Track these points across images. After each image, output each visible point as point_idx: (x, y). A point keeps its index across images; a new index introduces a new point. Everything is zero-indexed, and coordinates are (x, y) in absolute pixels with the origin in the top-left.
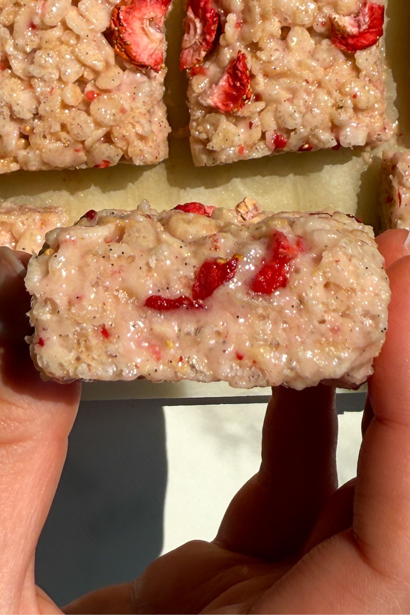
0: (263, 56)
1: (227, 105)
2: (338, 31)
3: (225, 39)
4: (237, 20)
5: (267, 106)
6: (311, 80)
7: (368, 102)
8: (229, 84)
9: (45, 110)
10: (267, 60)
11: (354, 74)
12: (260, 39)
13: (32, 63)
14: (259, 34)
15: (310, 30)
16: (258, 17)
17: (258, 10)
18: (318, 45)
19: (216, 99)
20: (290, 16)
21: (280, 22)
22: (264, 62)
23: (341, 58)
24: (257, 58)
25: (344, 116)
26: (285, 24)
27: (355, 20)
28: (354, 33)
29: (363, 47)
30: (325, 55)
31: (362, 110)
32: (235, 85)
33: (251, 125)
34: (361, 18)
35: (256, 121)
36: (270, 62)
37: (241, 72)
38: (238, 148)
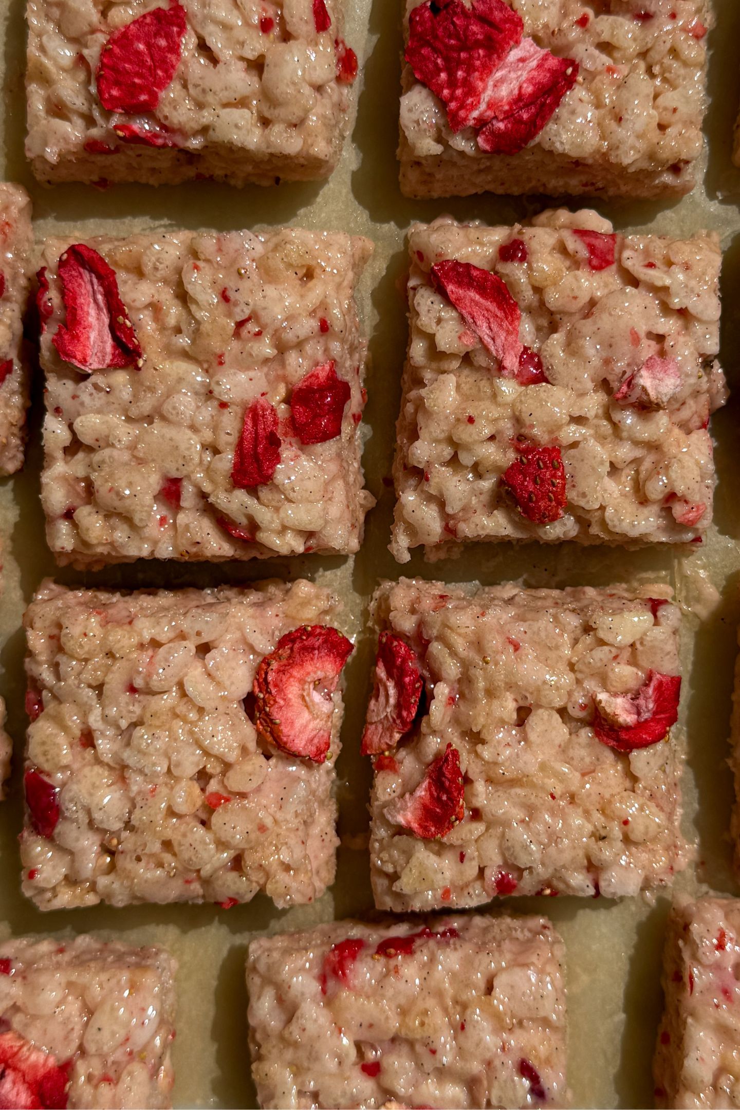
0: (486, 753)
1: (425, 828)
2: (605, 720)
3: (429, 724)
4: (450, 693)
5: (487, 829)
6: (558, 793)
7: (646, 833)
8: (431, 794)
9: (141, 819)
10: (491, 760)
11: (628, 784)
12: (483, 726)
13: (128, 744)
14: (482, 720)
15: (562, 712)
16: (481, 695)
17: (481, 684)
18: (574, 736)
19: (409, 816)
20: (532, 693)
21: (516, 700)
22: (488, 763)
23: (608, 757)
24: (477, 755)
25: (606, 853)
26: (522, 704)
27: (633, 704)
28: (630, 724)
29: (644, 745)
30: (583, 752)
31: (636, 844)
32: (439, 799)
33: (462, 857)
34: (641, 702)
35: (471, 851)
36: (496, 763)
37: (449, 780)
38: (440, 892)
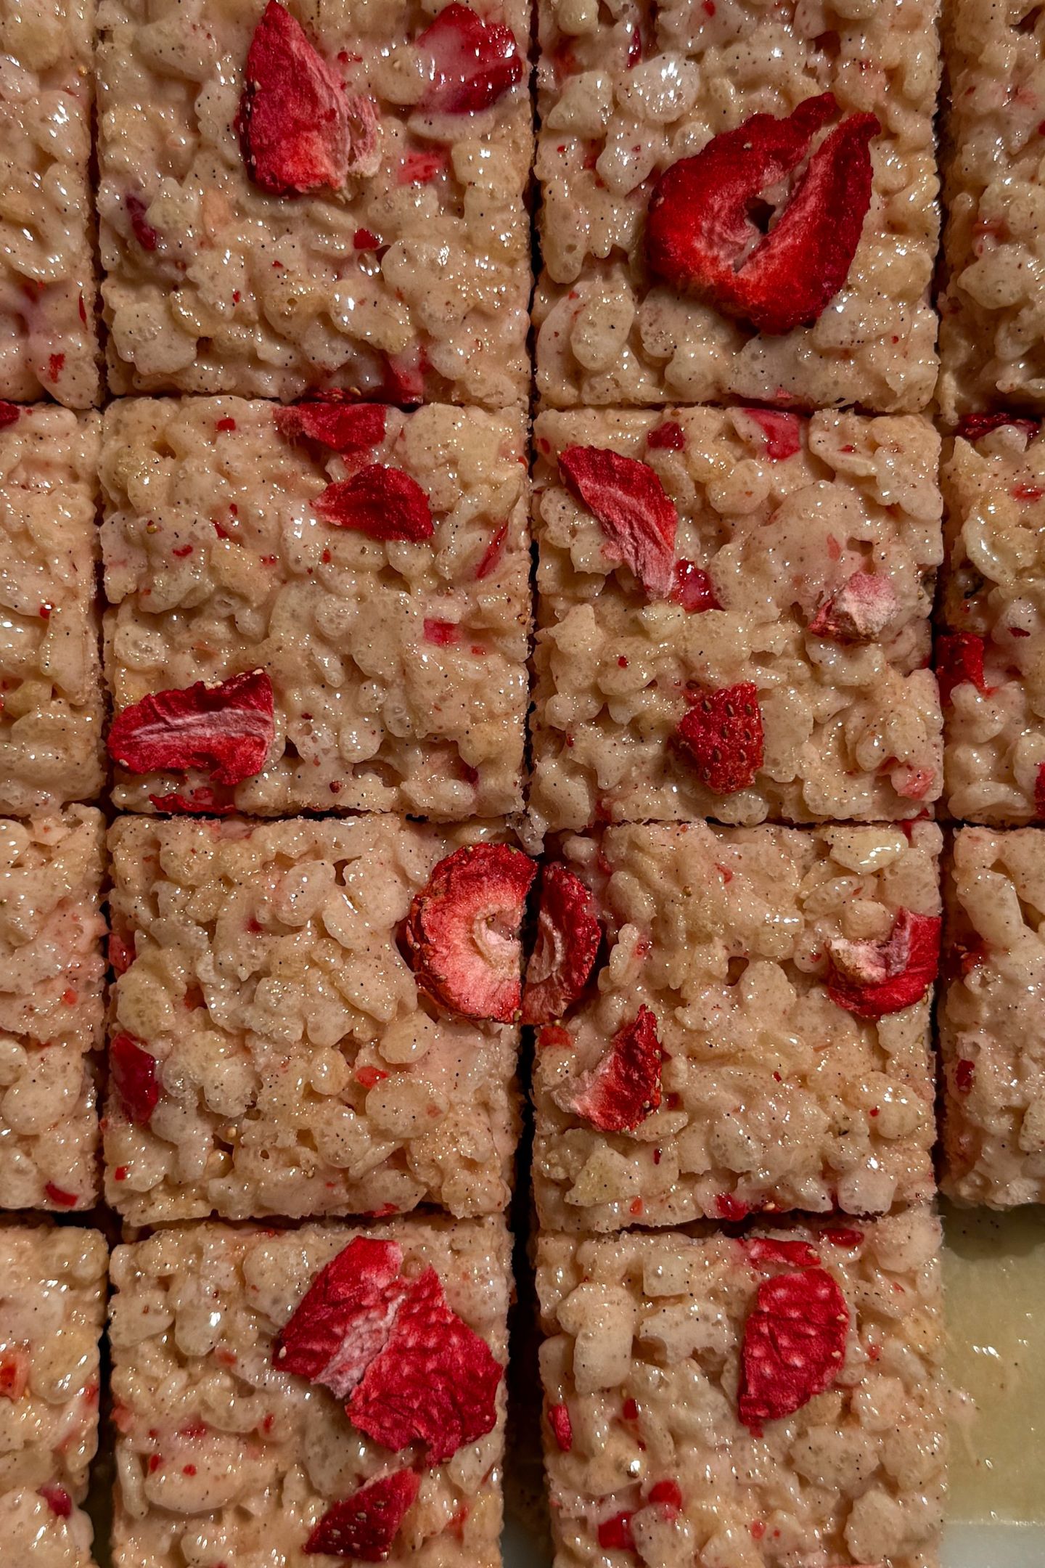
0: (688, 1017)
1: (609, 1118)
2: (843, 976)
3: (609, 977)
4: (640, 938)
5: (691, 1121)
6: (784, 1072)
7: (902, 1126)
8: (618, 1073)
9: (270, 1102)
10: (694, 1028)
11: (876, 1062)
12: (684, 982)
13: (251, 1001)
14: (682, 973)
15: (787, 965)
16: (682, 938)
17: (682, 924)
18: (803, 999)
19: (588, 1101)
20: (747, 938)
21: (727, 948)
22: (690, 1031)
23: (849, 1025)
24: (677, 1022)
25: (848, 1151)
26: (735, 953)
27: (879, 954)
28: (878, 979)
29: (896, 1008)
30: (816, 1020)
31: (888, 1141)
32: (628, 1079)
33: (657, 1157)
34: (892, 950)
35: (669, 1150)
36: (701, 1032)
37: (642, 1053)
38: (628, 1203)
